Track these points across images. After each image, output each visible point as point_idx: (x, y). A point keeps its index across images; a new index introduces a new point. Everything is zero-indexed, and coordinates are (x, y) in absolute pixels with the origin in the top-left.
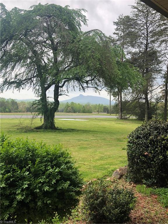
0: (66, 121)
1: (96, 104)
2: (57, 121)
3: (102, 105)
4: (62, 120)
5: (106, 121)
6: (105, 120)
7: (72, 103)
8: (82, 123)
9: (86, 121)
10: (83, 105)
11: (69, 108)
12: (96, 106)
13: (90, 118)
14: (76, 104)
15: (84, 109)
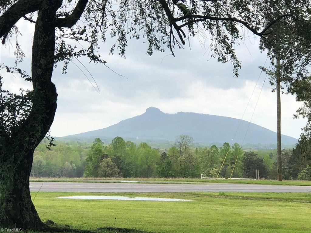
0: (93, 203)
1: (214, 146)
2: (53, 200)
3: (237, 149)
4: (74, 200)
5: (272, 203)
6: (267, 199)
7: (118, 141)
8: (164, 209)
9: (183, 202)
10: (162, 150)
11: (103, 164)
12: (213, 154)
13: (196, 191)
14: (132, 145)
15: (169, 164)
